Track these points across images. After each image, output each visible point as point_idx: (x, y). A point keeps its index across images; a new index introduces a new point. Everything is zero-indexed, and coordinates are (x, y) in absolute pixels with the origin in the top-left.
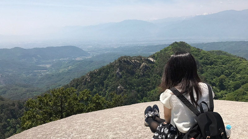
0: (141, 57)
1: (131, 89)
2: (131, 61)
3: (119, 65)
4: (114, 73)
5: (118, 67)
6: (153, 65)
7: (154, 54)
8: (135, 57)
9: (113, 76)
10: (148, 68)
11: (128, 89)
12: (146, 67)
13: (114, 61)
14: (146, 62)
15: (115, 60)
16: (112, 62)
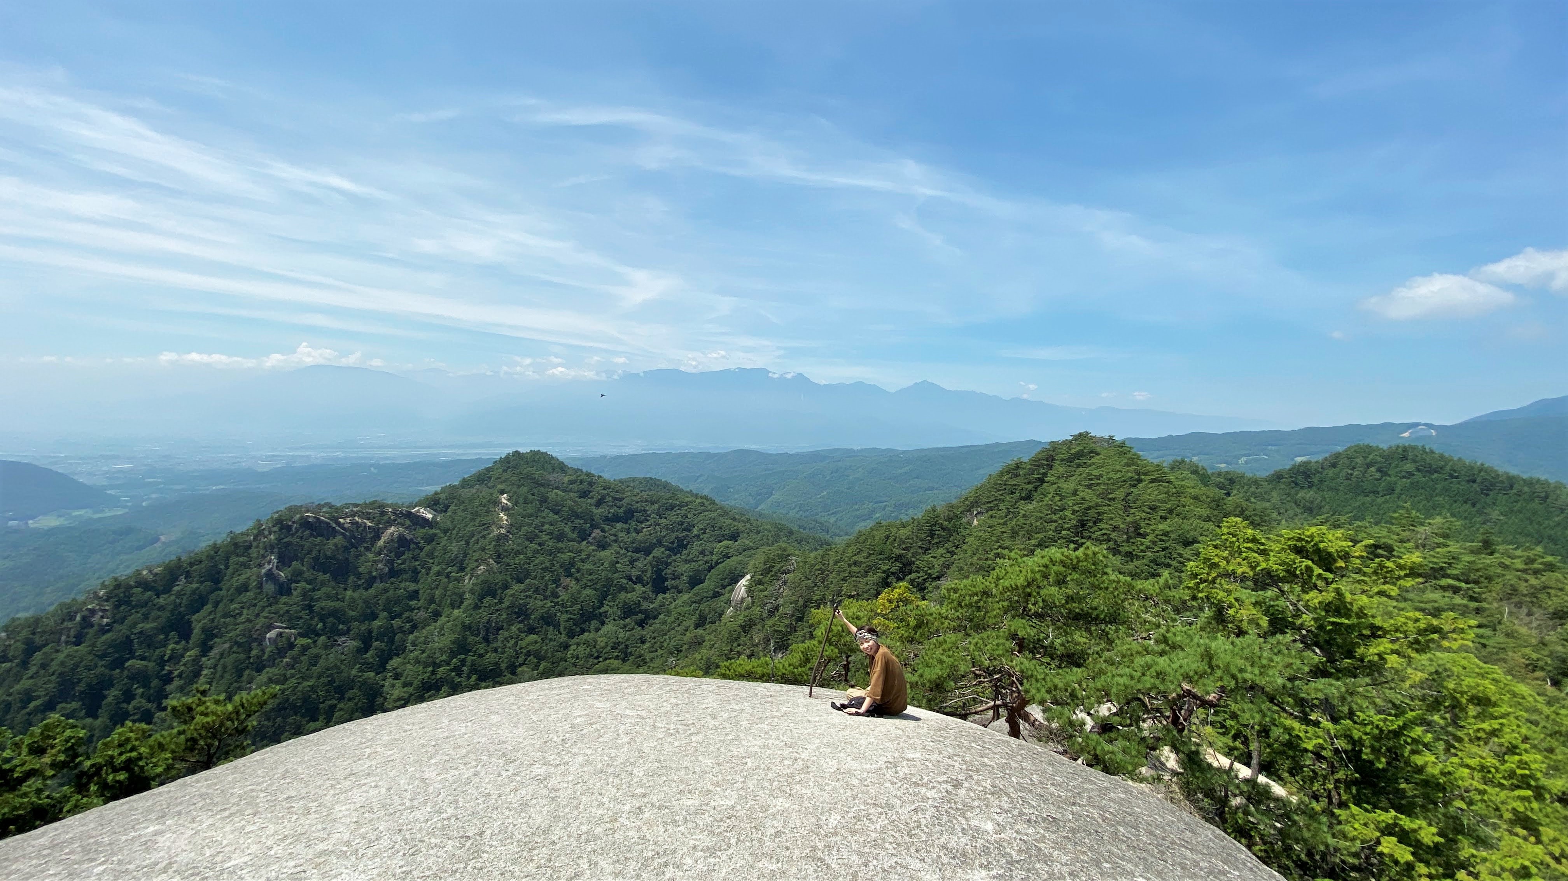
0: (382, 506)
1: (334, 632)
2: (339, 524)
3: (279, 540)
4: (250, 574)
5: (270, 548)
6: (434, 531)
7: (436, 493)
8: (356, 505)
9: (244, 588)
10: (412, 546)
11: (319, 635)
12: (402, 542)
13: (250, 524)
14: (402, 525)
15: (259, 521)
16: (239, 529)
